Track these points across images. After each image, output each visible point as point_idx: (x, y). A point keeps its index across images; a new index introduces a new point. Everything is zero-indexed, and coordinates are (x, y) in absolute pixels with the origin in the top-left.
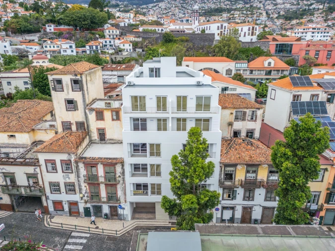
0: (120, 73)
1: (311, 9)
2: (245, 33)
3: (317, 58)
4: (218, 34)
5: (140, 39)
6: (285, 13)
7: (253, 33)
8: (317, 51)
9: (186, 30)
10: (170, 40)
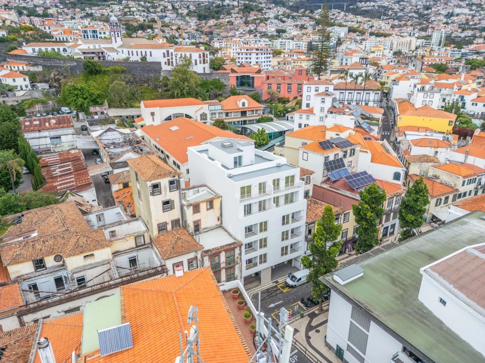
0: (53, 133)
1: (225, 6)
2: (196, 60)
3: (279, 92)
4: (166, 63)
5: (40, 69)
6: (196, 8)
7: (204, 60)
8: (278, 84)
9: (106, 51)
10: (97, 71)
